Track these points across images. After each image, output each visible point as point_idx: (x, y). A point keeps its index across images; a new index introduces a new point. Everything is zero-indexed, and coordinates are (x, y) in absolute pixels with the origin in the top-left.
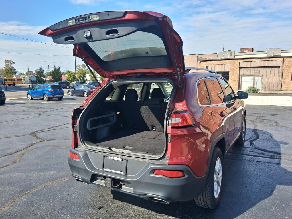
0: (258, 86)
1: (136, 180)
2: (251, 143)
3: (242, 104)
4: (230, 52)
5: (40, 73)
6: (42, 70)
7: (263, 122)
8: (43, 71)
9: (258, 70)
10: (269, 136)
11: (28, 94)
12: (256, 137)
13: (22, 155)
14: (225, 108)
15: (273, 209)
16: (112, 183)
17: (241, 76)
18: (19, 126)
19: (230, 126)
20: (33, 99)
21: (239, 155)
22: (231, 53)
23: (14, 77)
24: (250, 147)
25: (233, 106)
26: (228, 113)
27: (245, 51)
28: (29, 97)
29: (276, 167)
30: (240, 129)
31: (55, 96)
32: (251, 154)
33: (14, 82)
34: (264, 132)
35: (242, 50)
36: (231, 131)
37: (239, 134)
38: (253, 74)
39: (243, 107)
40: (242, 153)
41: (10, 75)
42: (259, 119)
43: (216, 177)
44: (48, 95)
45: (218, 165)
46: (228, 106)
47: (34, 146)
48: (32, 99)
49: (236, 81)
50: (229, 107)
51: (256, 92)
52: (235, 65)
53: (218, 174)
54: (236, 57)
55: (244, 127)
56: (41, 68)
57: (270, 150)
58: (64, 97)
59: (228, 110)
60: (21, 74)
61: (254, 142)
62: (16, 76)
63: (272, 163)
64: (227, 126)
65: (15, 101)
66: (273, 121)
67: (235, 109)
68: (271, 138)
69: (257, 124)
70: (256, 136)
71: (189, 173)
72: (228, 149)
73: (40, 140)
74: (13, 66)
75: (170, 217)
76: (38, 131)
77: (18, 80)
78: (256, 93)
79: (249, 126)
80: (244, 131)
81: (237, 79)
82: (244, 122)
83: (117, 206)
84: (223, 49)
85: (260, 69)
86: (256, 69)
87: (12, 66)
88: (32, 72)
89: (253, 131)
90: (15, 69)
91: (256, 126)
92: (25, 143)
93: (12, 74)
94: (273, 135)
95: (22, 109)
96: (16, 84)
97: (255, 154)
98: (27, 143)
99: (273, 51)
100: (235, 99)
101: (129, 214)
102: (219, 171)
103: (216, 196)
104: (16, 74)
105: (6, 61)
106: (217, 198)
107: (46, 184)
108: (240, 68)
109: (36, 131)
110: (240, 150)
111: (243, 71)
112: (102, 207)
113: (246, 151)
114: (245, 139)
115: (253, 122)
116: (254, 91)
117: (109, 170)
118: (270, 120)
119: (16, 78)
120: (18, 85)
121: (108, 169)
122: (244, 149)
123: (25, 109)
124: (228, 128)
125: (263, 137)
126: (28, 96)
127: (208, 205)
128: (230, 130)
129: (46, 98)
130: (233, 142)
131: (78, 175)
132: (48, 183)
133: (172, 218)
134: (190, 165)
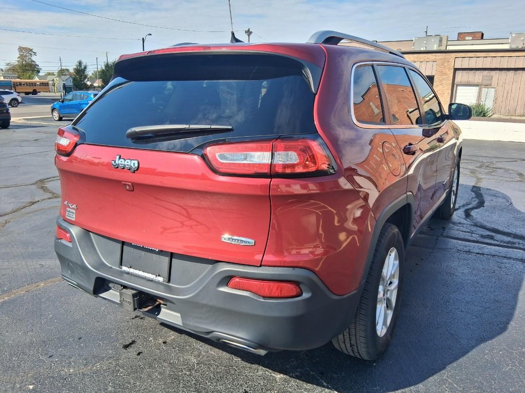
0: (488, 104)
1: (187, 298)
2: (467, 214)
3: (457, 132)
4: (438, 38)
5: (80, 71)
6: (83, 67)
7: (493, 174)
8: (85, 68)
9: (489, 74)
10: (505, 200)
11: (53, 109)
12: (478, 203)
13: (6, 223)
14: (419, 137)
15: (508, 365)
16: (134, 301)
17: (455, 86)
18: (19, 167)
19: (426, 178)
20: (63, 118)
21: (440, 238)
22: (441, 41)
23: (36, 79)
24: (465, 222)
25: (437, 135)
26: (424, 149)
27: (467, 38)
28: (56, 115)
29: (517, 266)
30: (448, 186)
32: (467, 237)
33: (35, 88)
34: (495, 192)
35: (461, 36)
36: (426, 190)
37: (444, 195)
38: (479, 81)
39: (457, 139)
40: (448, 235)
41: (28, 76)
42: (486, 166)
43: (384, 291)
45: (391, 265)
46: (427, 134)
47: (35, 206)
48: (60, 119)
49: (446, 94)
50: (429, 137)
51: (484, 114)
52: (445, 64)
53: (391, 283)
54: (450, 48)
55: (456, 181)
56: (80, 63)
57: (506, 230)
59: (425, 143)
60: (49, 74)
61: (473, 213)
62: (40, 77)
63: (510, 258)
64: (420, 179)
65: (29, 122)
66: (513, 171)
67: (440, 140)
68: (508, 207)
69: (480, 176)
70: (477, 200)
71: (313, 287)
72: (419, 225)
73: (50, 195)
74: (34, 58)
75: (273, 375)
76: (50, 178)
77: (42, 84)
78: (484, 116)
79: (466, 180)
80: (454, 188)
81: (448, 91)
82: (456, 172)
83: (164, 343)
84: (426, 32)
85: (493, 73)
86: (486, 73)
87: (32, 58)
88: (68, 70)
89: (471, 191)
90: (37, 64)
91: (479, 179)
92: (20, 200)
93: (33, 74)
94: (512, 200)
95: (36, 136)
96: (39, 92)
97: (475, 237)
98: (22, 201)
99: (522, 39)
100: (443, 121)
101: (186, 363)
102: (393, 276)
103: (381, 330)
104: (40, 74)
105: (21, 49)
106: (383, 335)
107: (32, 287)
108: (456, 70)
109: (48, 177)
110: (444, 228)
111: (460, 76)
112: (133, 342)
113: (455, 231)
114: (456, 206)
115: (473, 172)
116: (481, 113)
117: (132, 270)
118: (508, 170)
119: (38, 82)
120: (42, 95)
121: (131, 267)
122: (451, 225)
123: (44, 136)
124: (421, 183)
125: (493, 204)
126: (54, 114)
127: (360, 352)
128: (425, 187)
130: (430, 213)
131: (70, 278)
132: (36, 285)
133: (279, 376)
134: (317, 269)
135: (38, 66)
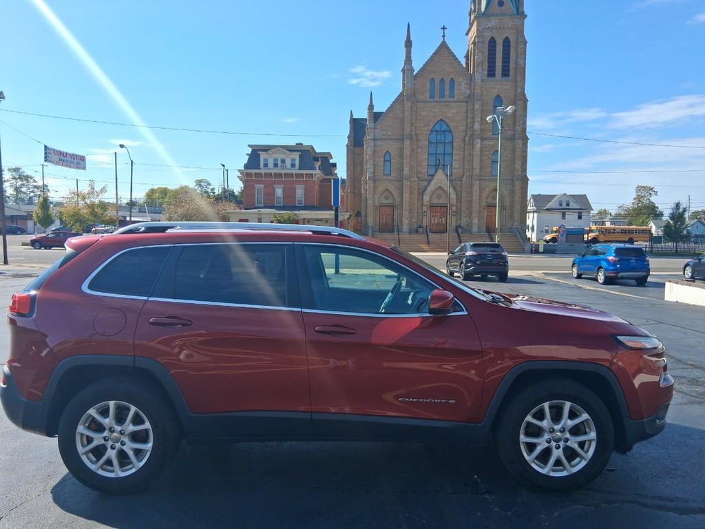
11: (574, 264)
20: (583, 276)
31: (621, 274)
41: (641, 220)
44: (606, 270)
58: (649, 279)
74: (654, 199)
77: (643, 231)
87: (651, 199)
105: (639, 188)
126: (574, 269)
129: (601, 277)
135: (658, 208)
